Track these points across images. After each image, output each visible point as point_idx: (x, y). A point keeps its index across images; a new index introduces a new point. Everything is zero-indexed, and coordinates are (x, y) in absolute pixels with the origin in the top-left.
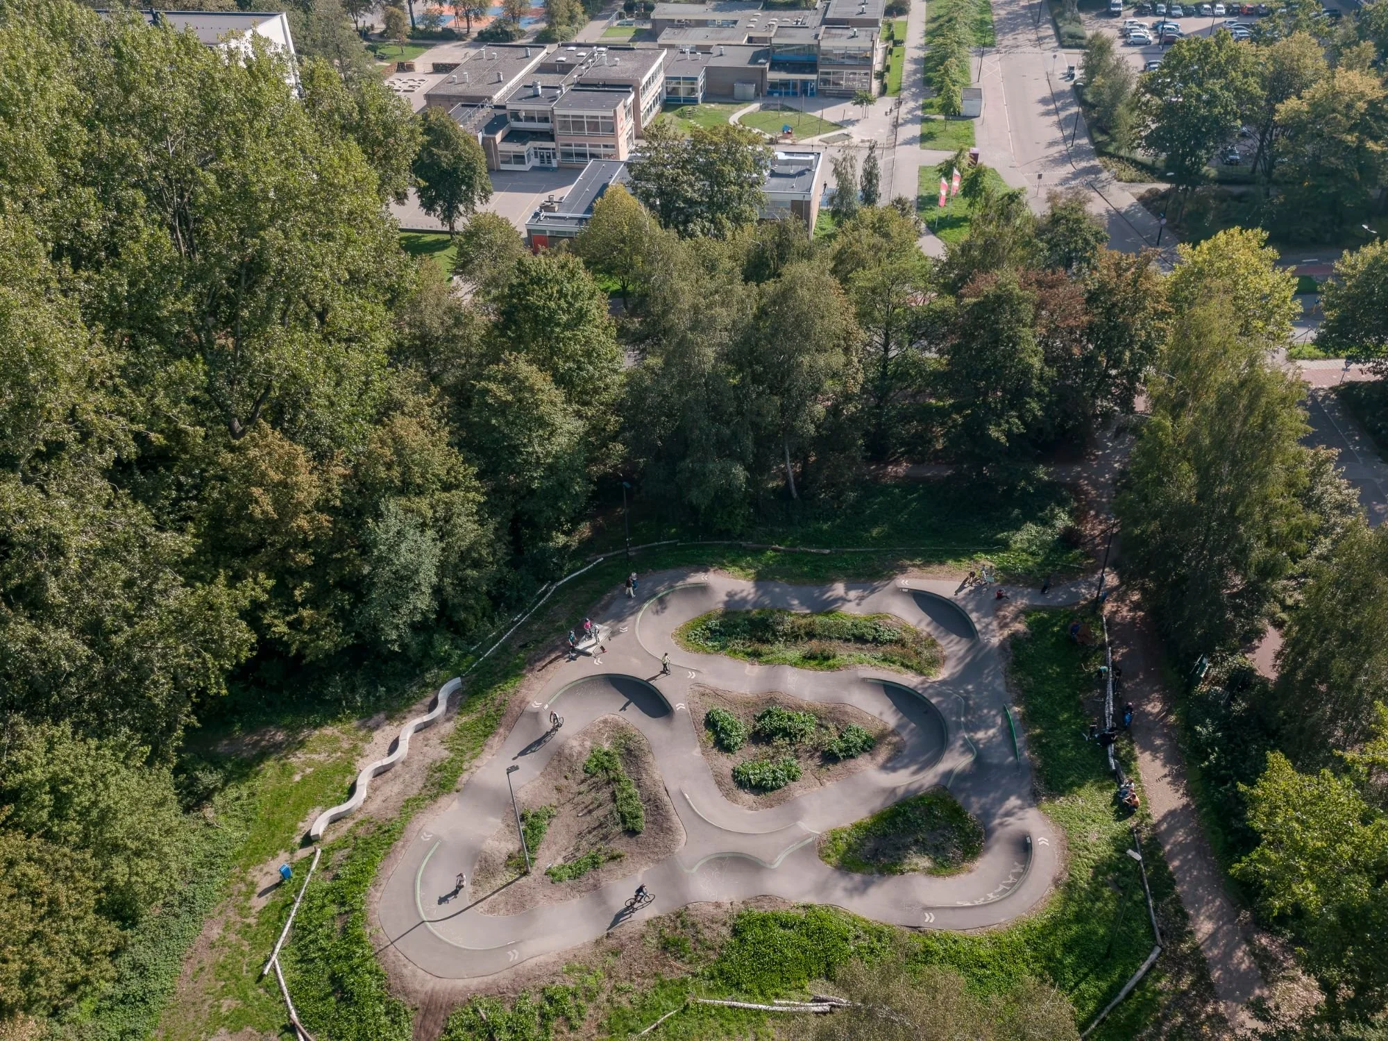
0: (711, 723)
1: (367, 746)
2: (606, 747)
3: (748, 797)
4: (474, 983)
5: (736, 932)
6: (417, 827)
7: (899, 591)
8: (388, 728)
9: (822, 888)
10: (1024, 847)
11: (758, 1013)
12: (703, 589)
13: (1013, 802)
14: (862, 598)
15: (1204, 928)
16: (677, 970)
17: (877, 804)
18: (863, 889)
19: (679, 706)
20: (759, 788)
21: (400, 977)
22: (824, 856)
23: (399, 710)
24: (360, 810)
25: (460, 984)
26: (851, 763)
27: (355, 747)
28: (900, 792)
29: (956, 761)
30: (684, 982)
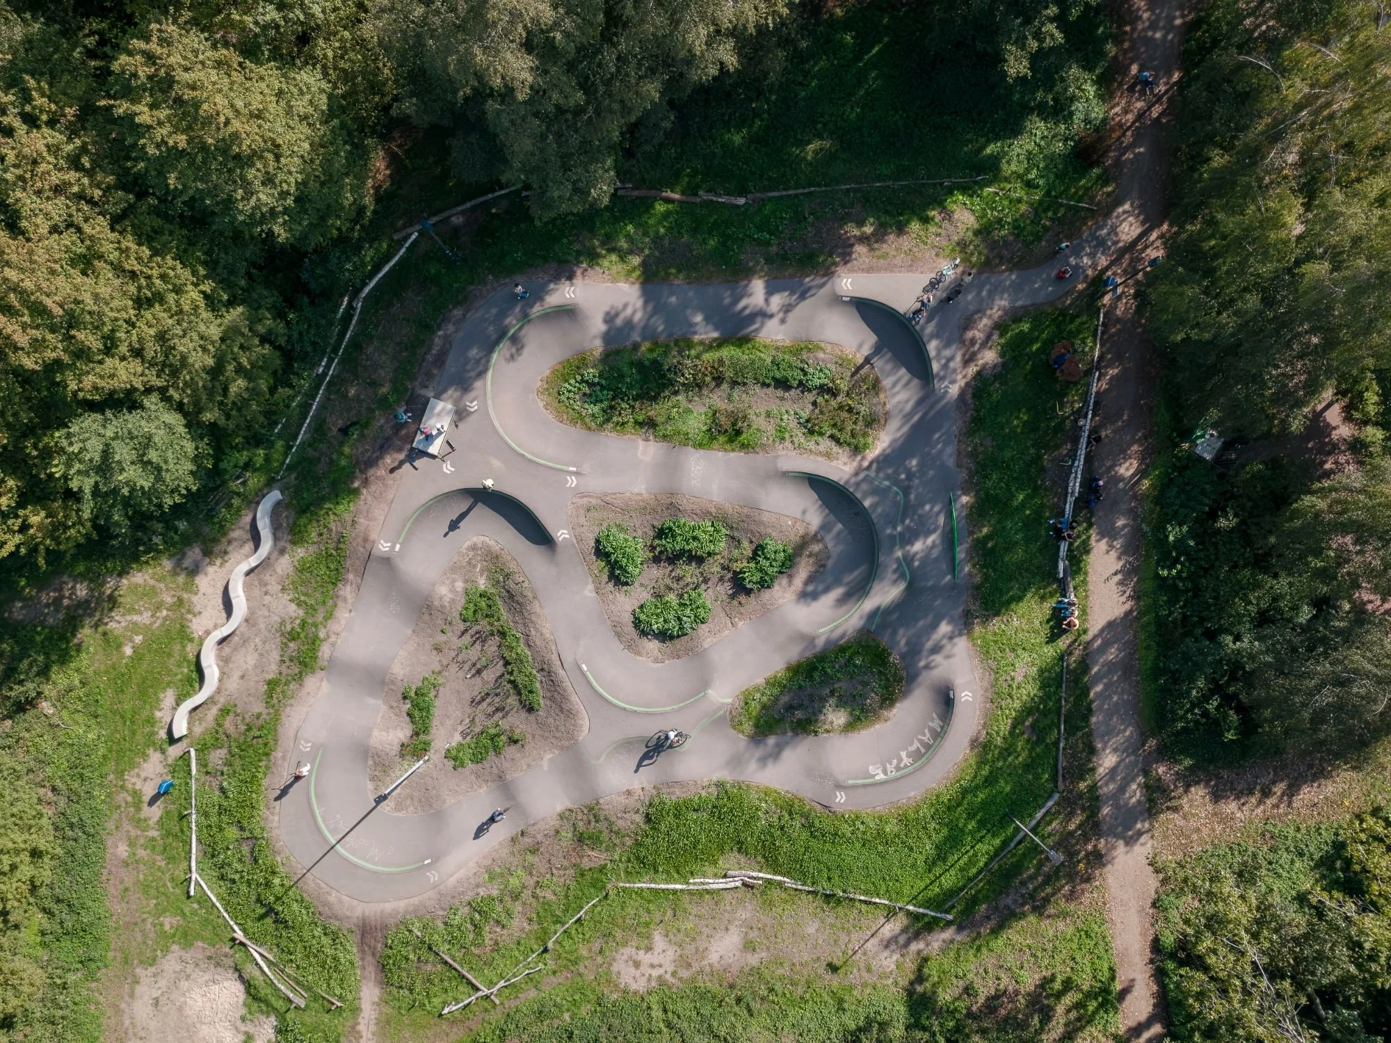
0: (600, 552)
1: (195, 599)
2: (482, 583)
3: (653, 645)
4: (401, 905)
5: (648, 819)
6: (292, 733)
7: (837, 300)
8: (211, 569)
9: (736, 762)
10: (946, 700)
11: (675, 892)
12: (568, 313)
13: (944, 628)
14: (787, 309)
15: (1107, 761)
16: (594, 858)
17: (794, 653)
18: (776, 755)
19: (561, 535)
20: (664, 636)
21: (326, 904)
22: (736, 725)
23: (215, 541)
24: (219, 691)
25: (388, 907)
26: (766, 595)
27: (180, 601)
28: (820, 642)
29: (886, 593)
30: (602, 869)
